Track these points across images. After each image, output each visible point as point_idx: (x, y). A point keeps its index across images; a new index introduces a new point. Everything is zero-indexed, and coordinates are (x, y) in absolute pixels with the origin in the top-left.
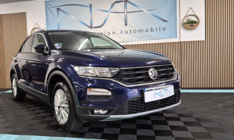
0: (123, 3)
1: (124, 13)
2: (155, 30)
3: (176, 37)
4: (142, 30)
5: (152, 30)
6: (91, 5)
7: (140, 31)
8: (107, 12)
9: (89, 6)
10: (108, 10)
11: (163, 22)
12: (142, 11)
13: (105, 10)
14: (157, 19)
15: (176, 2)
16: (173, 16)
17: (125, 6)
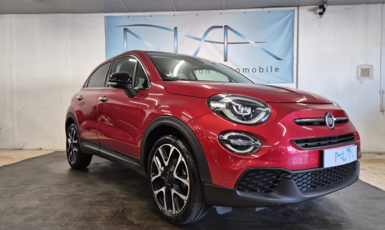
0: (222, 30)
1: (224, 43)
2: (265, 70)
3: (293, 82)
4: (247, 70)
5: (261, 70)
6: (176, 28)
7: (245, 70)
8: (200, 40)
9: (173, 29)
10: (201, 38)
11: (276, 60)
12: (248, 43)
13: (196, 37)
14: (269, 56)
15: (293, 34)
16: (290, 53)
17: (226, 35)
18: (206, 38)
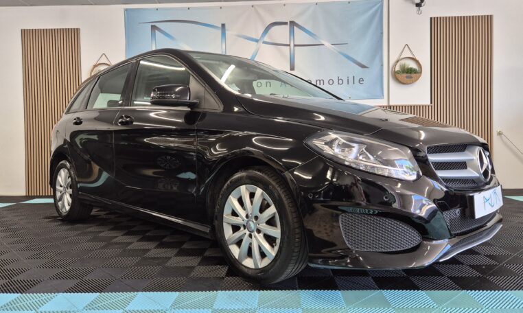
0: (287, 27)
1: (289, 45)
2: (345, 81)
3: (382, 97)
4: (322, 82)
5: (341, 82)
6: (223, 25)
7: (318, 82)
9: (220, 26)
10: (259, 39)
11: (360, 68)
12: (323, 45)
14: (350, 62)
15: (382, 33)
16: (378, 58)
17: (292, 34)
18: (266, 39)
